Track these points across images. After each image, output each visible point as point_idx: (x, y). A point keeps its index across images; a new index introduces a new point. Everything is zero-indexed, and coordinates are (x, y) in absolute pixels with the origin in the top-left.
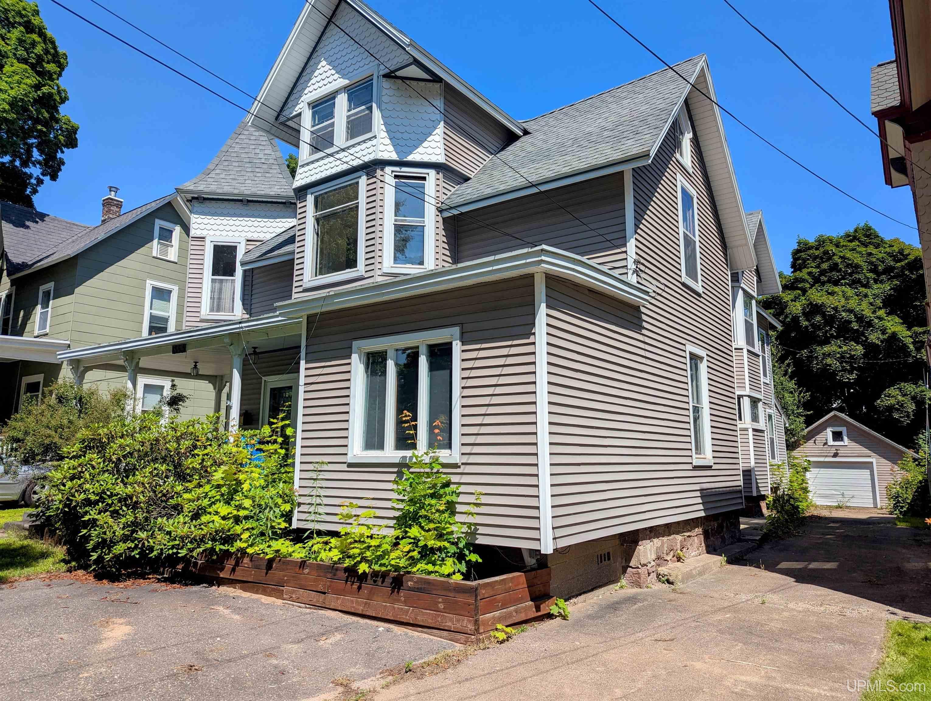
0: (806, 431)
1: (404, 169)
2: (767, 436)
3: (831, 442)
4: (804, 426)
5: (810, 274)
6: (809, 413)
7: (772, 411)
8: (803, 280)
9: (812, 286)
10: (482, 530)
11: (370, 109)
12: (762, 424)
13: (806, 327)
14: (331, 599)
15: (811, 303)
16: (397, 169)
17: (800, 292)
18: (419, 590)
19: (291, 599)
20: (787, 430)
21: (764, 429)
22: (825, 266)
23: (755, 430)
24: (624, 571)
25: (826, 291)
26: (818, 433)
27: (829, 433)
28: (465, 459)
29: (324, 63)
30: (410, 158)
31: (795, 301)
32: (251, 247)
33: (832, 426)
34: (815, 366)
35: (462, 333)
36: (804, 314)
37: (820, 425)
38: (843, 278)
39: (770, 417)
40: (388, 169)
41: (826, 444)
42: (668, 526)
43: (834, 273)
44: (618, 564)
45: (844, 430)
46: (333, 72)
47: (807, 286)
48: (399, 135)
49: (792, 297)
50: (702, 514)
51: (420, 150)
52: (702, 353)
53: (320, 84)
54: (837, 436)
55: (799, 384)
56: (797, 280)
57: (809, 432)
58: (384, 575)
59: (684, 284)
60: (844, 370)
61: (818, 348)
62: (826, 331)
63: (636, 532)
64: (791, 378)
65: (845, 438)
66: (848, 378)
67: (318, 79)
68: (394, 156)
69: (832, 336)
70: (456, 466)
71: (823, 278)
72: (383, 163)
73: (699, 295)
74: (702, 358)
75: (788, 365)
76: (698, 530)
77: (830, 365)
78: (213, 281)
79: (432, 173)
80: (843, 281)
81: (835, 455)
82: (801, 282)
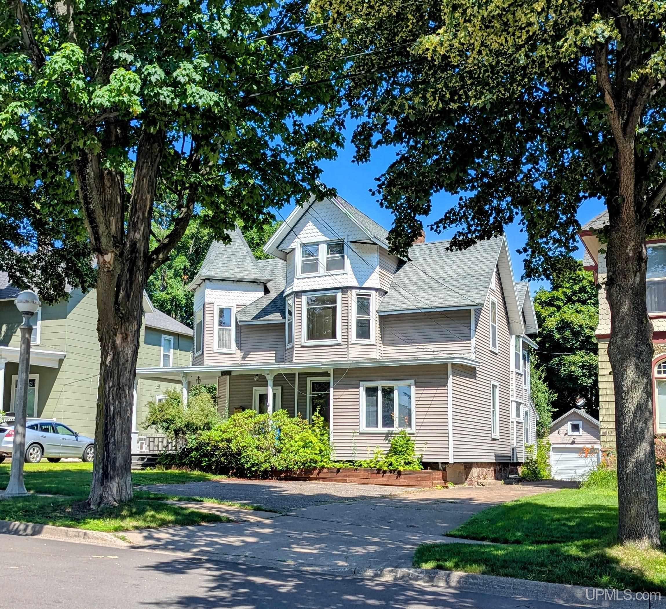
0: (553, 423)
1: (361, 291)
2: (524, 426)
3: (570, 433)
4: (550, 420)
5: (564, 293)
6: (555, 410)
7: (529, 409)
8: (558, 299)
9: (566, 304)
10: (424, 457)
11: (343, 257)
12: (521, 419)
13: (558, 339)
14: (371, 481)
15: (563, 320)
16: (358, 291)
17: (555, 309)
18: (410, 474)
19: (351, 482)
20: (538, 424)
21: (523, 421)
22: (576, 287)
23: (517, 422)
24: (466, 479)
25: (576, 309)
26: (561, 426)
27: (569, 424)
28: (417, 431)
29: (310, 224)
30: (364, 286)
31: (551, 317)
32: (239, 309)
33: (573, 420)
34: (563, 371)
35: (416, 383)
36: (558, 329)
37: (563, 419)
38: (590, 299)
39: (527, 413)
40: (354, 291)
41: (566, 434)
42: (482, 463)
43: (583, 294)
44: (464, 477)
45: (580, 423)
46: (318, 231)
47: (562, 304)
48: (358, 273)
49: (549, 312)
50: (494, 461)
51: (369, 281)
52: (497, 384)
53: (309, 235)
54: (575, 428)
55: (550, 387)
56: (554, 298)
57: (554, 425)
58: (394, 471)
59: (491, 351)
60: (584, 375)
61: (566, 357)
62: (573, 344)
63: (471, 463)
64: (544, 382)
65: (581, 430)
66: (586, 383)
67: (307, 232)
68: (357, 285)
69: (577, 347)
70: (413, 434)
71: (575, 298)
72: (351, 288)
73: (496, 354)
74: (496, 386)
75: (542, 371)
76: (492, 469)
77: (574, 372)
78: (220, 329)
79: (374, 292)
80: (589, 301)
81: (573, 443)
82: (557, 300)
